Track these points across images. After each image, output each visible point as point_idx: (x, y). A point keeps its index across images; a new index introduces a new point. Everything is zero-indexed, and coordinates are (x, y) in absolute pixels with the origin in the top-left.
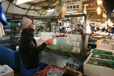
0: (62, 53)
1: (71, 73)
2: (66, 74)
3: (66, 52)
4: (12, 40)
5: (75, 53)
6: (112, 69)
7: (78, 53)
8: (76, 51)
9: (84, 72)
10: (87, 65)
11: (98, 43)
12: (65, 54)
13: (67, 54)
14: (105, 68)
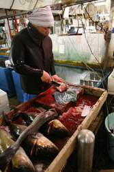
1: (90, 91)
2: (83, 93)
3: (80, 64)
8: (94, 61)
9: (108, 90)
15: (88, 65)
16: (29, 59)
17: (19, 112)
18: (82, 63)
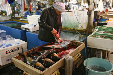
0: (68, 30)
1: (75, 44)
2: (71, 45)
3: (72, 29)
4: (13, 20)
5: (81, 30)
6: (111, 40)
7: (84, 30)
8: (82, 28)
9: (87, 45)
10: (90, 38)
11: (109, 21)
12: (71, 32)
13: (73, 31)
14: (106, 39)
15: (77, 30)
16: (48, 22)
17: (35, 51)
18: (74, 29)
